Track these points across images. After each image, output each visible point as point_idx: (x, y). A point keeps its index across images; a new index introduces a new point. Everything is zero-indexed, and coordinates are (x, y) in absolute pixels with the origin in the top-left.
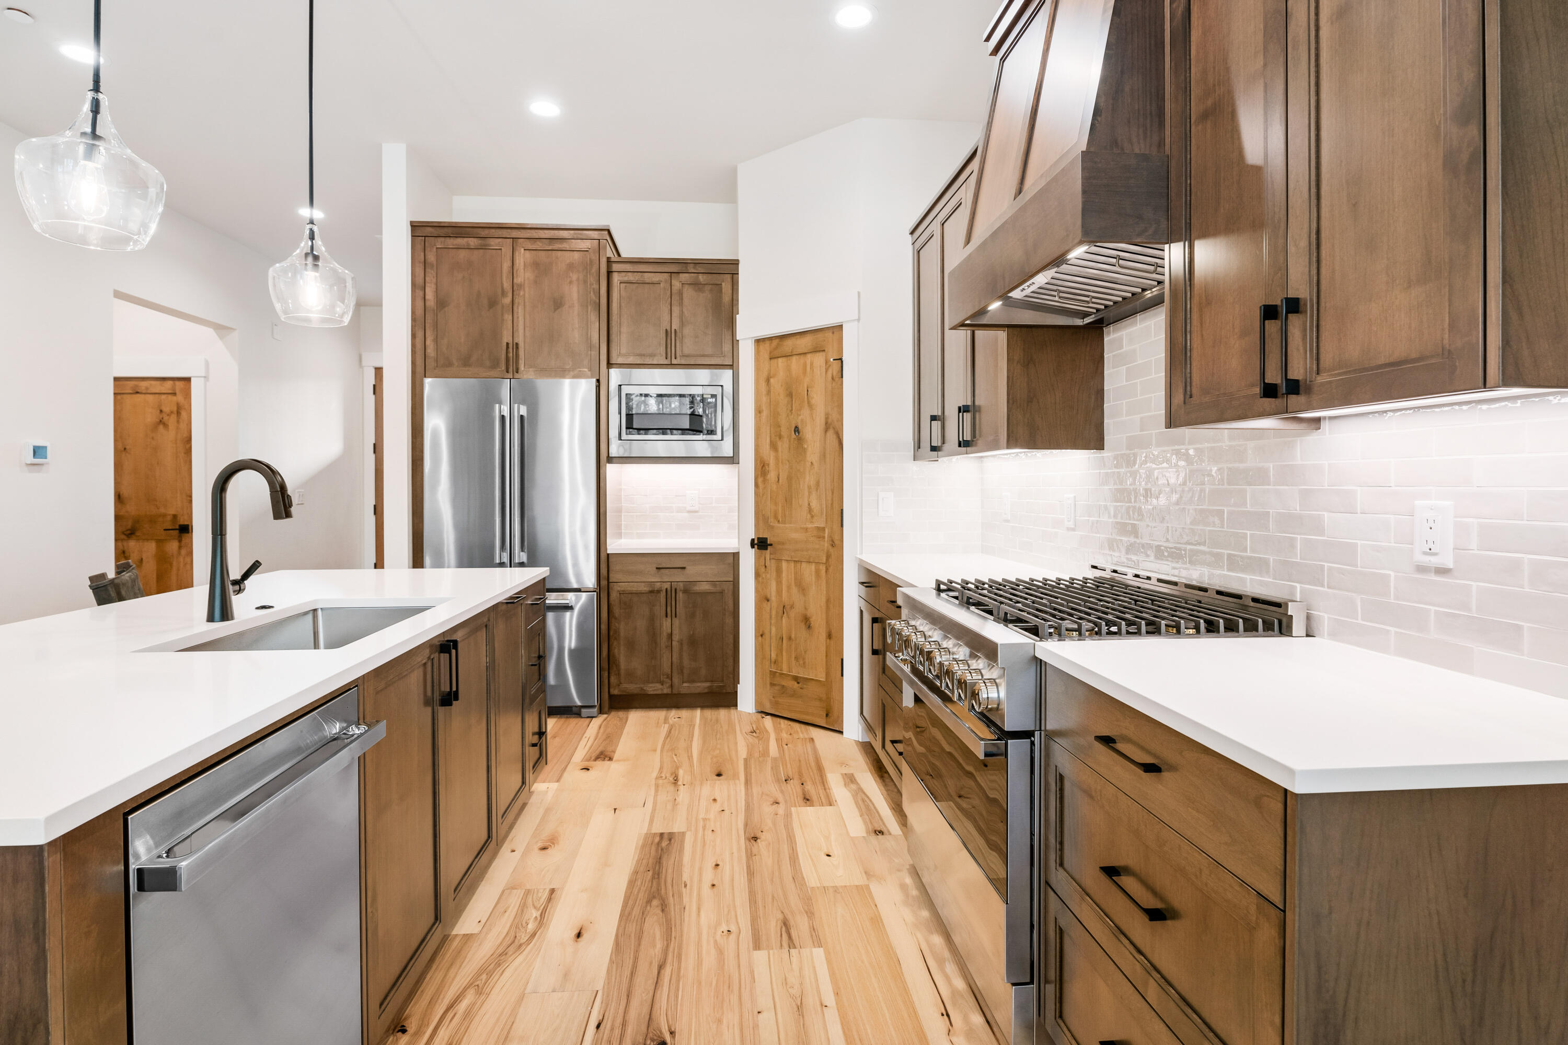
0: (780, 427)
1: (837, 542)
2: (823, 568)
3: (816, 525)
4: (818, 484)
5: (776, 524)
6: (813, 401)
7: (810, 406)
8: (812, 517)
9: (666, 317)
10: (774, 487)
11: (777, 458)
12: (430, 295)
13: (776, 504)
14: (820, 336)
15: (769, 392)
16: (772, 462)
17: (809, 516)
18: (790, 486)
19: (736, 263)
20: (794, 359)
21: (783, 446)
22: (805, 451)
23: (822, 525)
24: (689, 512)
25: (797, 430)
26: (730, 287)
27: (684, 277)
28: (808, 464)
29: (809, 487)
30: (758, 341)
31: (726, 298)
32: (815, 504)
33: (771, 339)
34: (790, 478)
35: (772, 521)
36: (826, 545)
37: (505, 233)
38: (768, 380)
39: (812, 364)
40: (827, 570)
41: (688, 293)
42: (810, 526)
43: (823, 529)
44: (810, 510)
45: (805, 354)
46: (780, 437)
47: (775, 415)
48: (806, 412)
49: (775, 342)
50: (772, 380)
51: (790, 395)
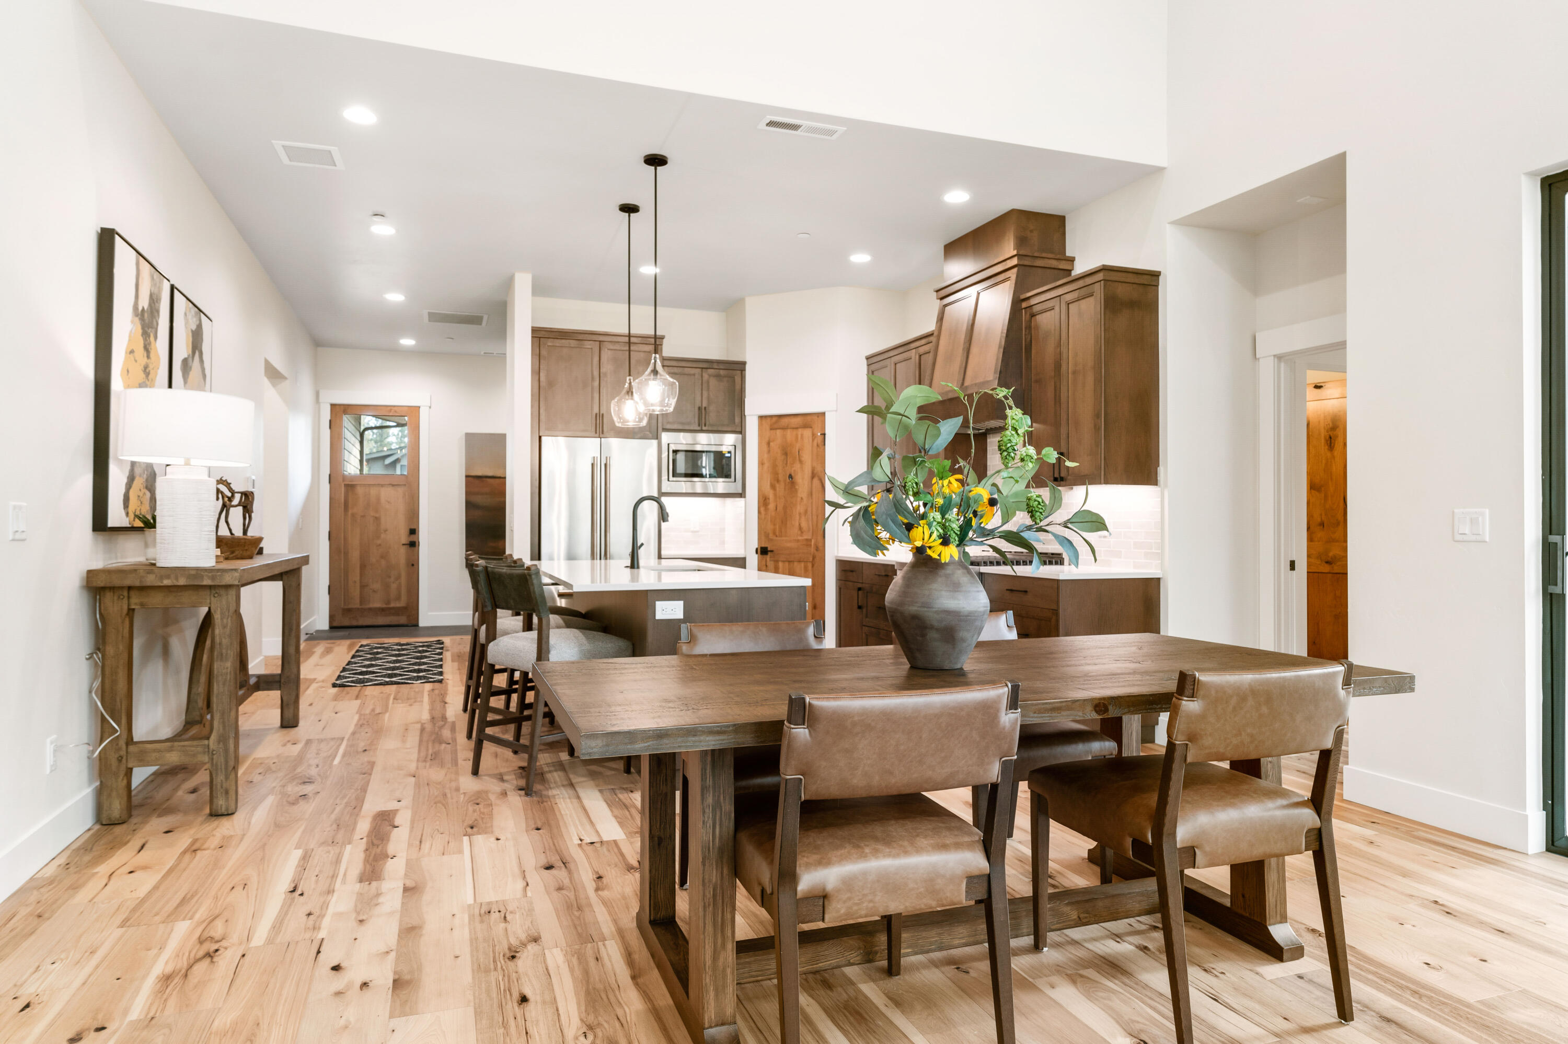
0: (778, 474)
1: (821, 548)
2: (810, 565)
3: (805, 537)
4: (806, 512)
5: (775, 538)
6: (803, 459)
7: (801, 462)
8: (802, 532)
9: (698, 398)
10: (773, 514)
11: (775, 495)
12: (543, 378)
13: (775, 525)
14: (809, 418)
15: (769, 452)
16: (771, 496)
17: (799, 532)
18: (785, 513)
19: (744, 363)
20: (789, 431)
21: (780, 488)
22: (796, 491)
23: (809, 538)
24: (693, 532)
25: (791, 476)
26: (740, 379)
27: (711, 371)
28: (799, 499)
29: (800, 514)
30: (761, 418)
31: (738, 387)
32: (804, 525)
33: (771, 416)
34: (785, 508)
35: (771, 536)
36: (813, 549)
37: (595, 338)
38: (768, 444)
39: (802, 435)
40: (813, 566)
41: (713, 382)
42: (800, 538)
43: (810, 540)
44: (800, 528)
45: (797, 428)
46: (778, 481)
47: (774, 466)
48: (797, 466)
49: (774, 419)
50: (771, 444)
51: (786, 454)
